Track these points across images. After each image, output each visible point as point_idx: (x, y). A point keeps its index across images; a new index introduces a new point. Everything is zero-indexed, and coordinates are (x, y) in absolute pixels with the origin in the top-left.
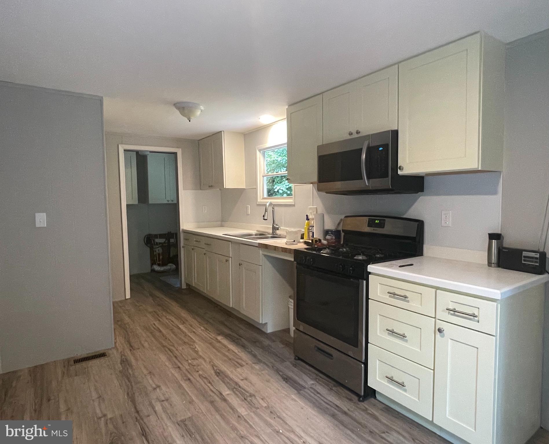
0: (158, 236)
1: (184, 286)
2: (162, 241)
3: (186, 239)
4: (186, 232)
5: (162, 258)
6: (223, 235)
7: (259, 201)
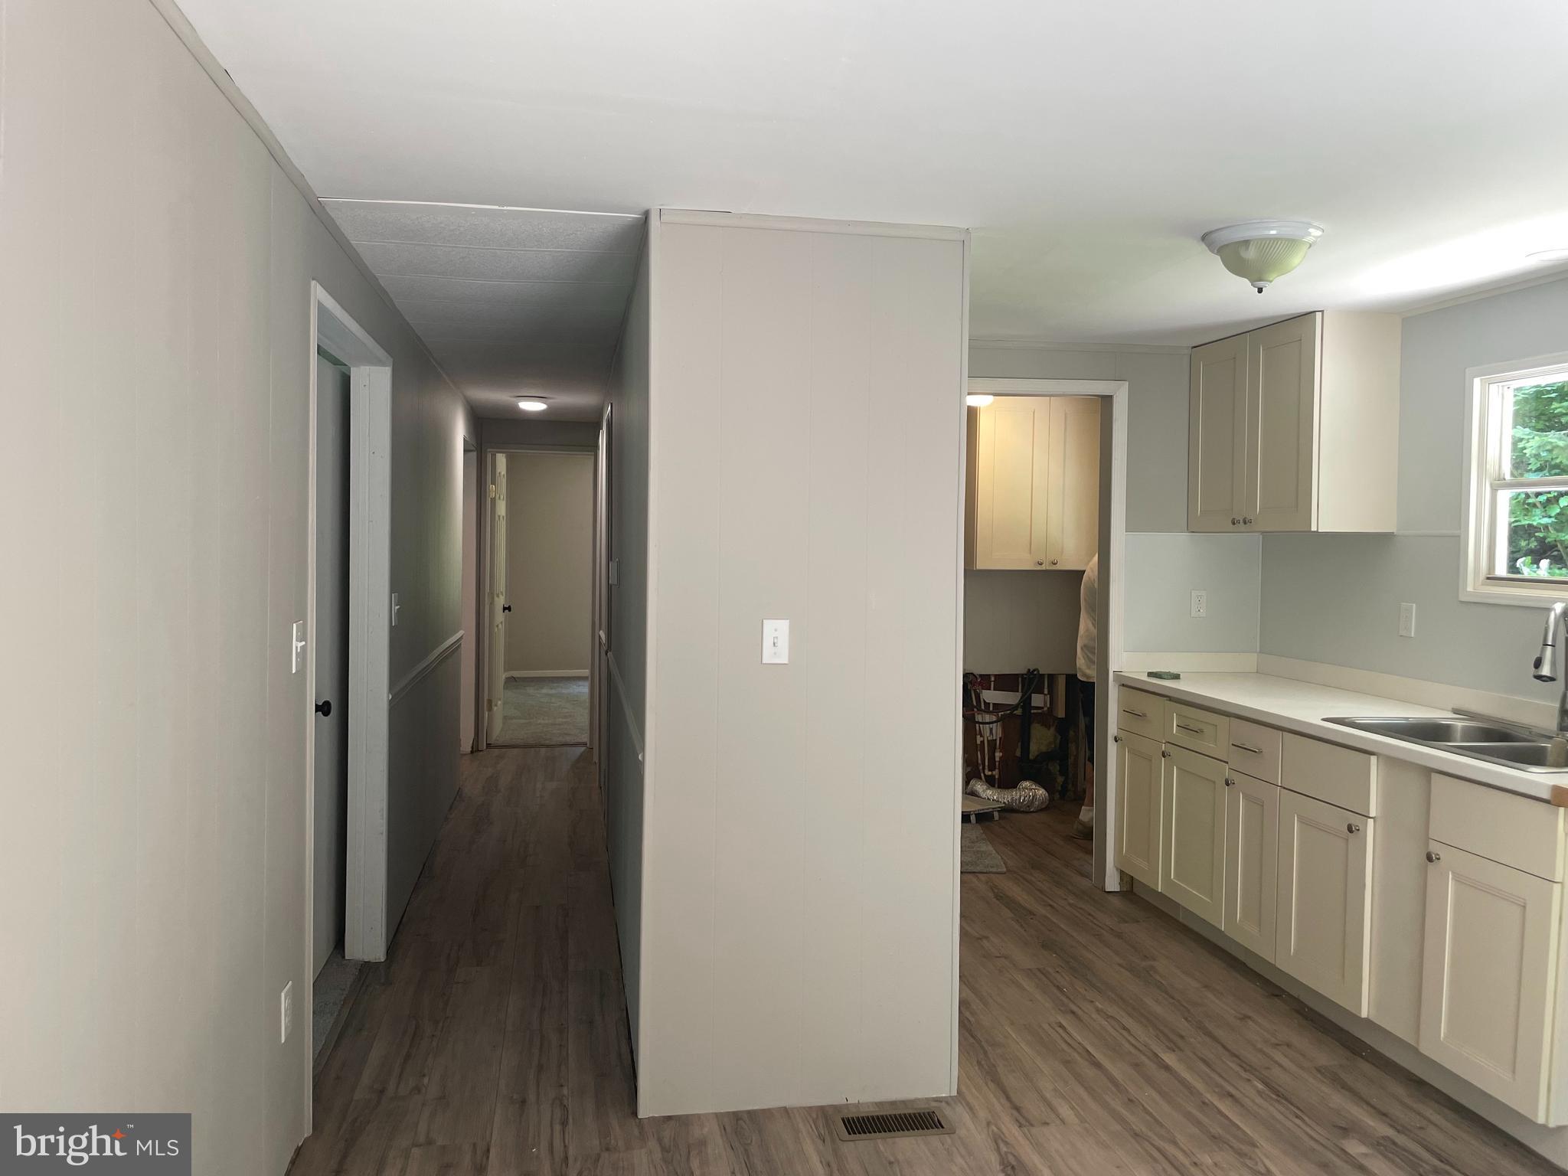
0: (993, 679)
1: (1112, 883)
2: (1010, 698)
3: (1130, 713)
4: (1128, 686)
5: (1000, 758)
6: (1324, 720)
7: (1470, 589)
